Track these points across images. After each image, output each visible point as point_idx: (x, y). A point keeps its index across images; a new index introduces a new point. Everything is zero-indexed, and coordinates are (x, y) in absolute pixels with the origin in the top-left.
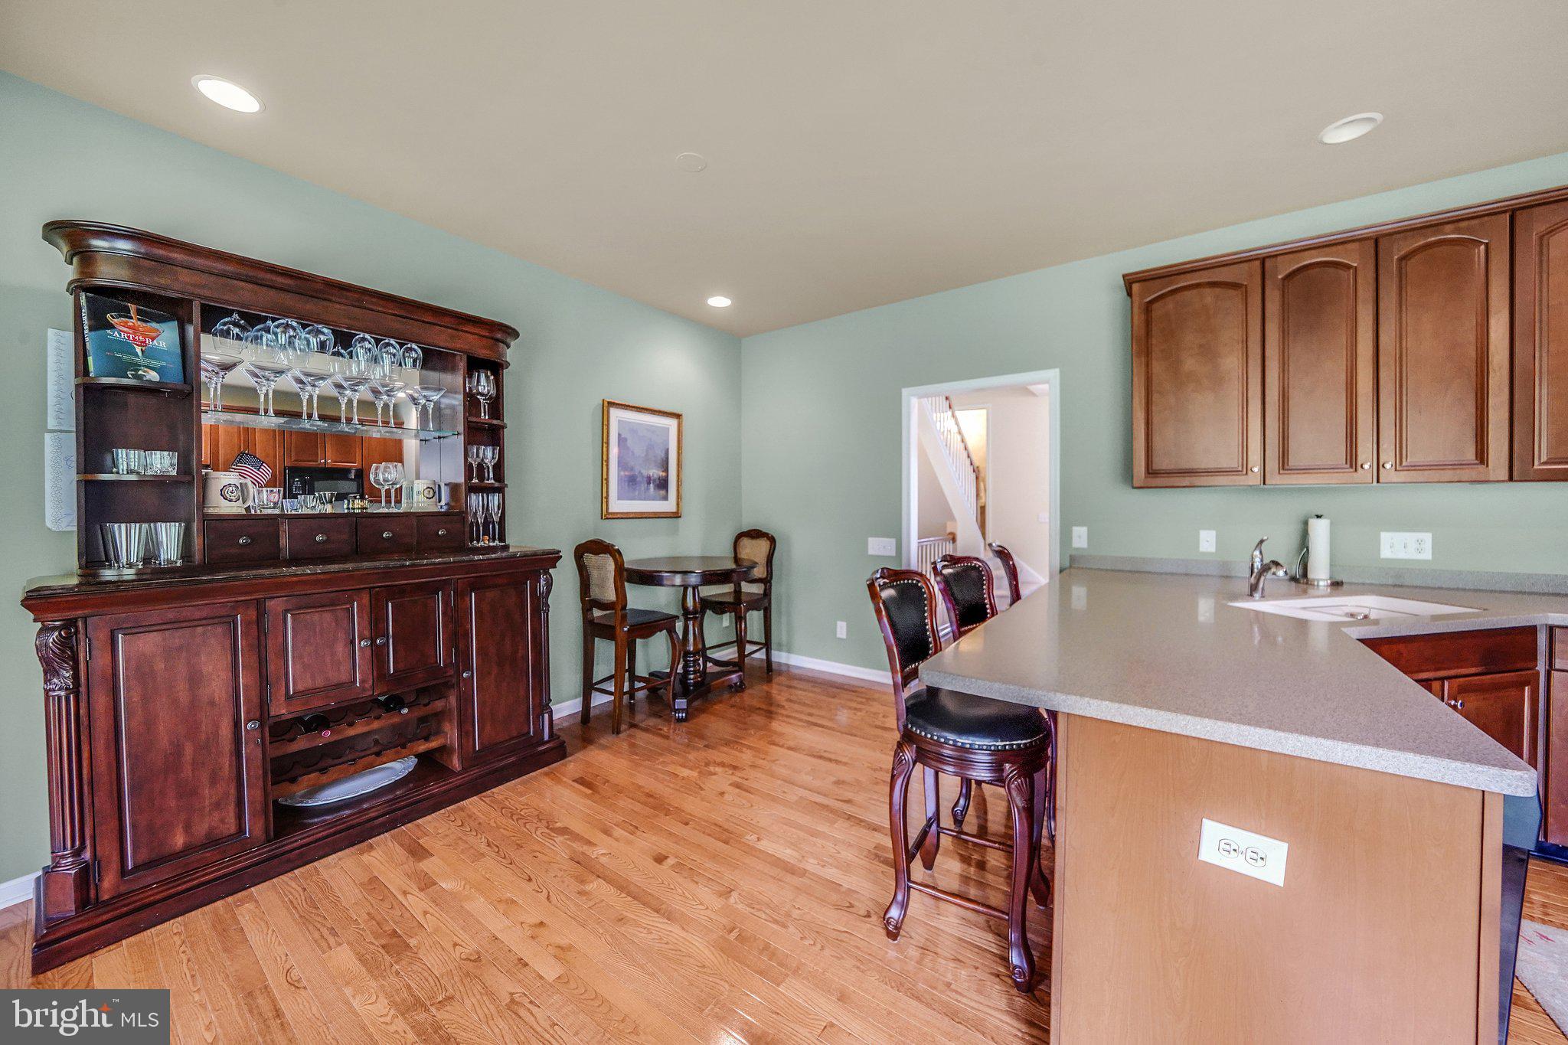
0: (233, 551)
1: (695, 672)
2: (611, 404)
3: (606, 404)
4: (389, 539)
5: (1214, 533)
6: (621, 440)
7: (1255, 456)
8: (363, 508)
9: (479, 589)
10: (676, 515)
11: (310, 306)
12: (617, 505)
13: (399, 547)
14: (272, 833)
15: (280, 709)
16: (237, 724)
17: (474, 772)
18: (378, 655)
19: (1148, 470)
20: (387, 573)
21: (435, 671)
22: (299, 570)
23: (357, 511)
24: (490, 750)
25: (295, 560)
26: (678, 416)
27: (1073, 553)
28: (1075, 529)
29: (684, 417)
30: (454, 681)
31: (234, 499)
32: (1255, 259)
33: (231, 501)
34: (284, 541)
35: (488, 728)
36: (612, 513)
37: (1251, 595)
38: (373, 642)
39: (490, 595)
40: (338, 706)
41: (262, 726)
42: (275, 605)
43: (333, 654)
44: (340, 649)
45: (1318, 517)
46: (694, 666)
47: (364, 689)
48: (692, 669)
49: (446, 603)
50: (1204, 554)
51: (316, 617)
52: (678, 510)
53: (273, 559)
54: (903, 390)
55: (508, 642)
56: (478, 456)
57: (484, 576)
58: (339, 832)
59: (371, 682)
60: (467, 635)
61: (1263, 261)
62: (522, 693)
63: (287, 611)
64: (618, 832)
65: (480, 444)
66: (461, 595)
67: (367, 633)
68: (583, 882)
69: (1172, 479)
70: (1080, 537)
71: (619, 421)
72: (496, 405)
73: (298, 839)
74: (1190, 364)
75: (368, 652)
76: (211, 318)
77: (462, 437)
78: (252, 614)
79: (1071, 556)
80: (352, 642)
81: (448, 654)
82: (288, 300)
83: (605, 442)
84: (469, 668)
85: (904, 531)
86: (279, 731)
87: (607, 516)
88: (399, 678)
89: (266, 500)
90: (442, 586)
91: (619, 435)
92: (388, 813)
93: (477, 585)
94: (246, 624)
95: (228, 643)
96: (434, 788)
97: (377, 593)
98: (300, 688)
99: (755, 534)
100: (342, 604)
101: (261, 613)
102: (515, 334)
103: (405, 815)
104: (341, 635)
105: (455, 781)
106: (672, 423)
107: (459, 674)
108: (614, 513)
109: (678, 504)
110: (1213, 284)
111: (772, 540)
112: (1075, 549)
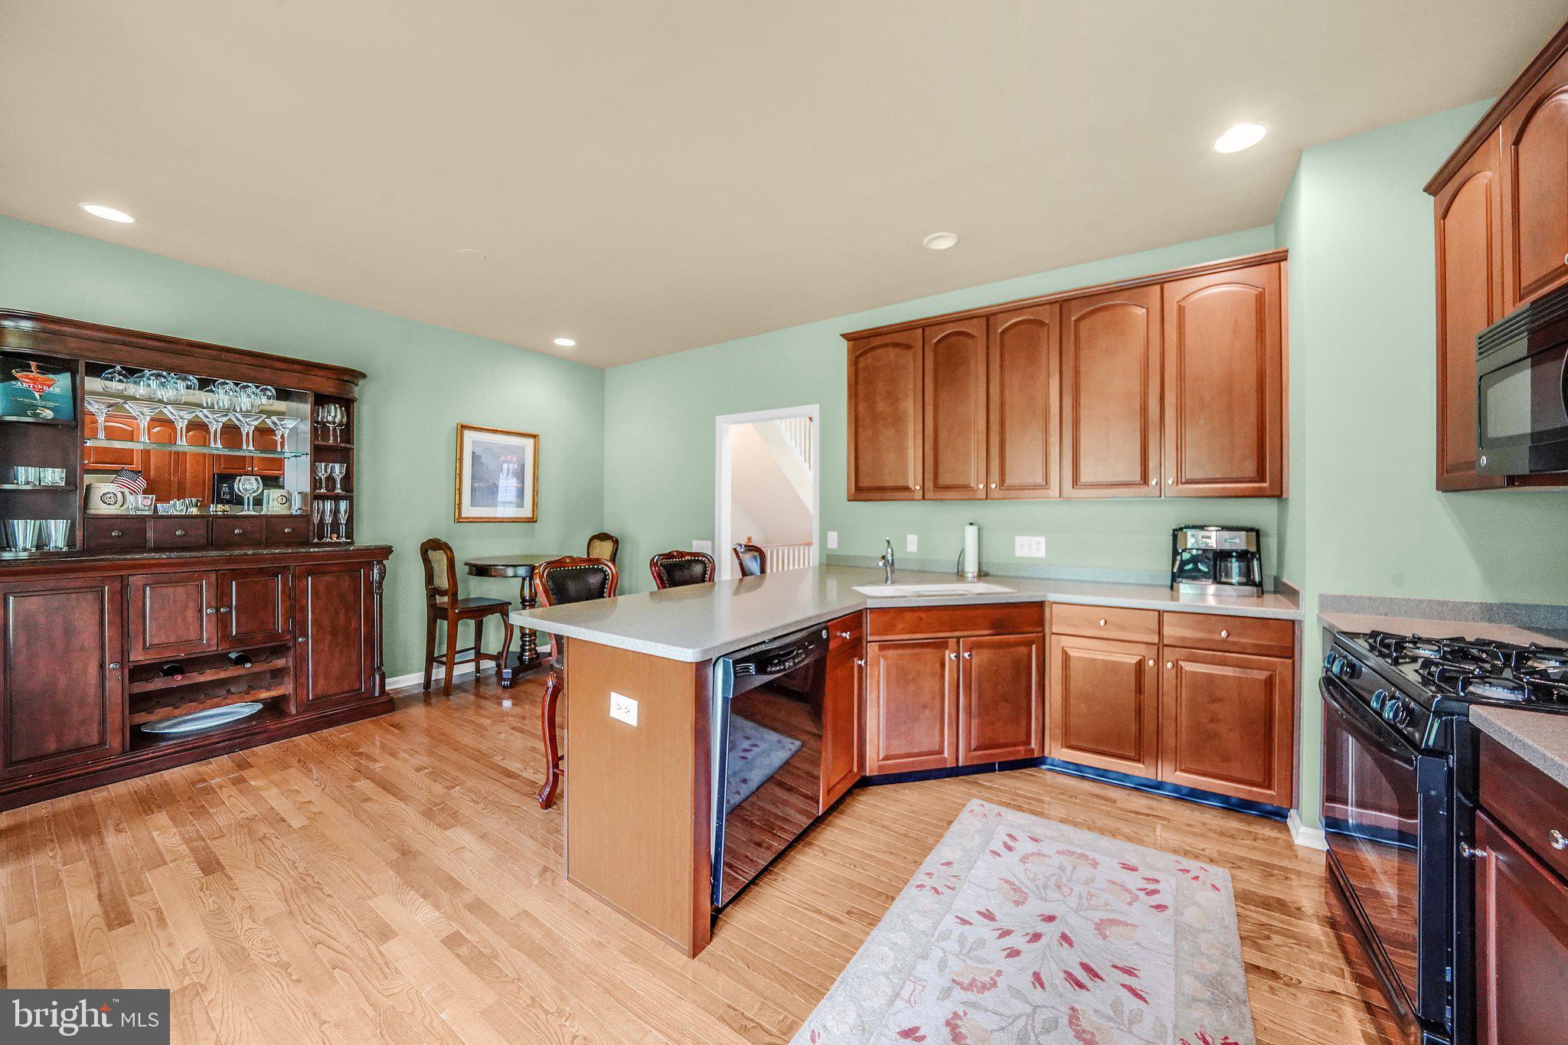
0: (108, 541)
1: (530, 650)
2: (464, 427)
3: (460, 427)
4: (239, 534)
5: (916, 536)
6: (475, 458)
8: (224, 511)
9: (316, 574)
10: (532, 520)
11: (178, 361)
12: (468, 511)
13: (247, 540)
14: (128, 746)
15: (137, 656)
16: (102, 666)
17: (307, 717)
18: (223, 621)
20: (230, 560)
21: (275, 636)
22: (157, 556)
23: (219, 513)
24: (320, 701)
25: (158, 549)
26: (534, 436)
27: (831, 553)
28: (829, 533)
29: (541, 439)
30: (291, 644)
31: (112, 503)
33: (110, 504)
34: (150, 535)
35: (321, 681)
36: (464, 518)
38: (218, 610)
39: (328, 578)
40: (186, 657)
41: (122, 667)
42: (137, 580)
43: (184, 619)
44: (191, 614)
45: (971, 524)
46: (530, 645)
47: (209, 646)
48: (527, 648)
49: (285, 584)
50: (911, 553)
51: (171, 590)
52: (533, 516)
53: (142, 547)
54: (718, 418)
55: (342, 617)
56: (326, 471)
57: (319, 565)
58: (186, 750)
59: (215, 641)
60: (304, 609)
61: (923, 329)
62: (354, 656)
63: (147, 585)
64: (403, 754)
65: (327, 461)
66: (299, 577)
67: (213, 604)
68: (354, 781)
69: (871, 494)
70: (833, 541)
71: (473, 441)
72: (347, 431)
73: (150, 753)
75: (214, 619)
76: (95, 370)
77: (309, 456)
78: (117, 585)
79: (827, 555)
80: (201, 611)
81: (286, 623)
82: (157, 357)
83: (460, 459)
84: (305, 635)
85: (716, 536)
86: (139, 672)
87: (459, 519)
88: (239, 640)
89: (138, 503)
90: (284, 570)
91: (473, 453)
92: (228, 740)
93: (314, 571)
94: (112, 593)
95: (97, 608)
96: (271, 725)
97: (222, 574)
98: (156, 641)
99: (603, 537)
100: (195, 582)
101: (124, 587)
102: (364, 376)
103: (242, 744)
104: (191, 604)
105: (289, 721)
106: (530, 442)
107: (295, 639)
108: (467, 518)
109: (533, 511)
110: (896, 345)
111: (616, 542)
112: (830, 549)
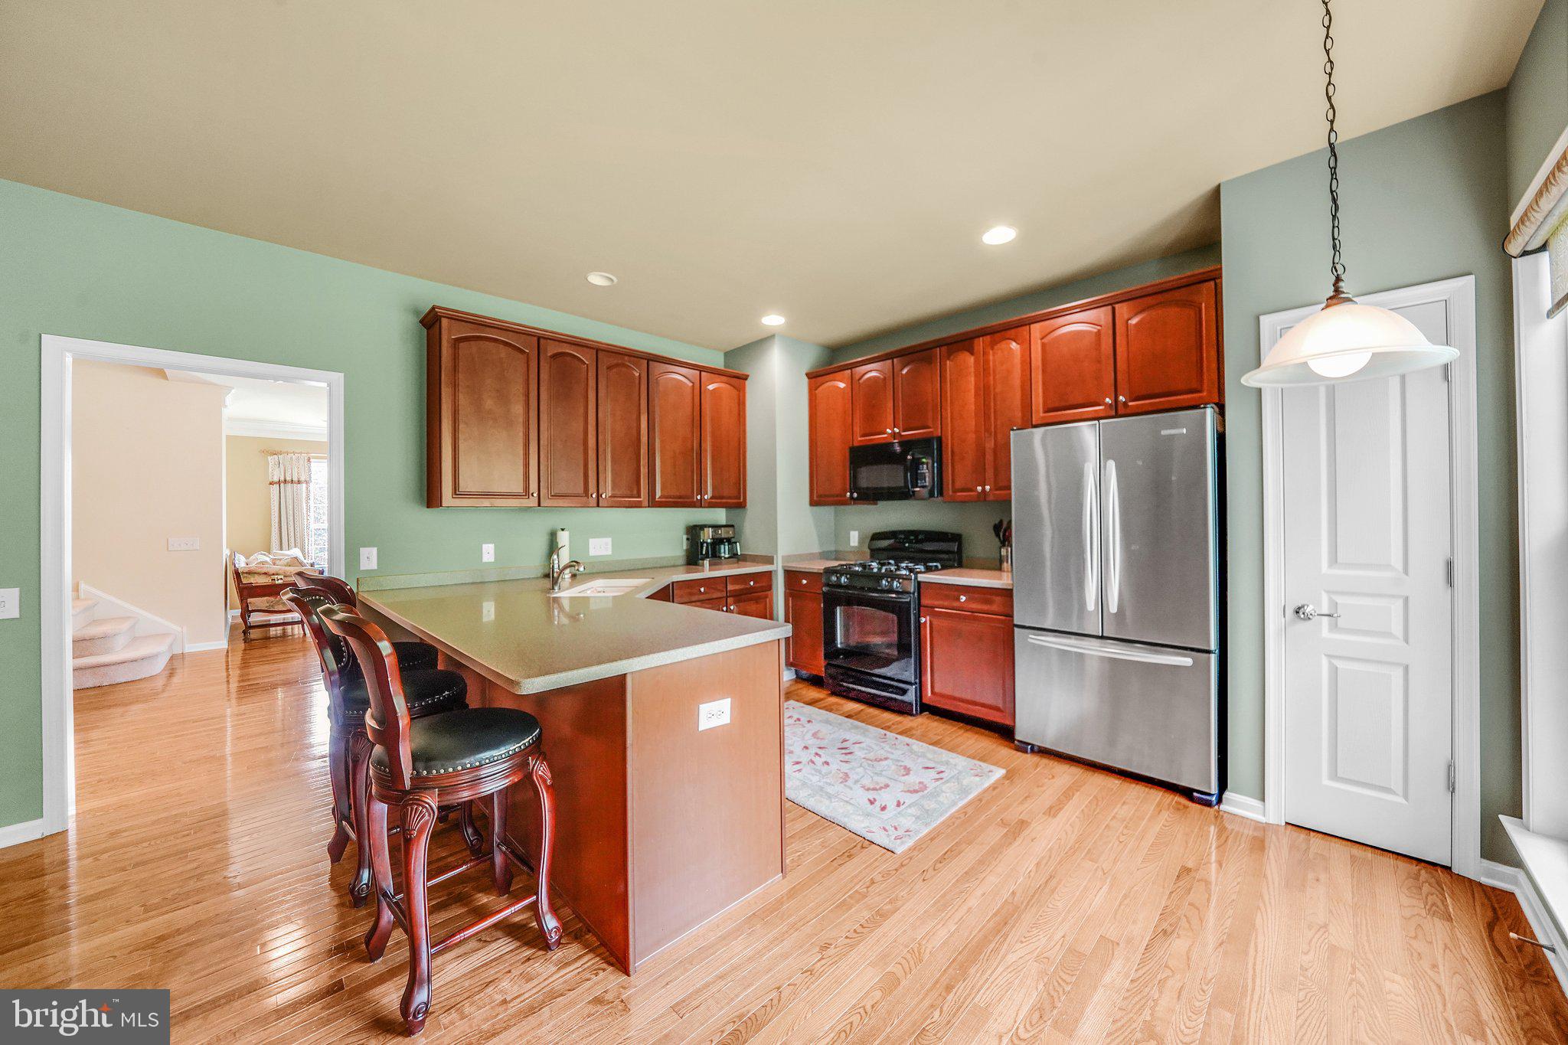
5: (493, 546)
7: (533, 487)
19: (455, 490)
27: (361, 576)
28: (363, 551)
32: (535, 336)
37: (553, 589)
45: (563, 530)
50: (487, 564)
61: (540, 339)
70: (368, 558)
74: (489, 403)
79: (357, 579)
85: (47, 573)
112: (364, 570)
